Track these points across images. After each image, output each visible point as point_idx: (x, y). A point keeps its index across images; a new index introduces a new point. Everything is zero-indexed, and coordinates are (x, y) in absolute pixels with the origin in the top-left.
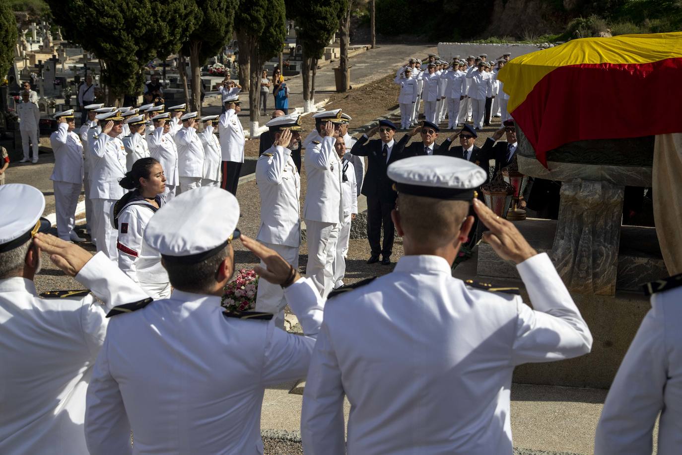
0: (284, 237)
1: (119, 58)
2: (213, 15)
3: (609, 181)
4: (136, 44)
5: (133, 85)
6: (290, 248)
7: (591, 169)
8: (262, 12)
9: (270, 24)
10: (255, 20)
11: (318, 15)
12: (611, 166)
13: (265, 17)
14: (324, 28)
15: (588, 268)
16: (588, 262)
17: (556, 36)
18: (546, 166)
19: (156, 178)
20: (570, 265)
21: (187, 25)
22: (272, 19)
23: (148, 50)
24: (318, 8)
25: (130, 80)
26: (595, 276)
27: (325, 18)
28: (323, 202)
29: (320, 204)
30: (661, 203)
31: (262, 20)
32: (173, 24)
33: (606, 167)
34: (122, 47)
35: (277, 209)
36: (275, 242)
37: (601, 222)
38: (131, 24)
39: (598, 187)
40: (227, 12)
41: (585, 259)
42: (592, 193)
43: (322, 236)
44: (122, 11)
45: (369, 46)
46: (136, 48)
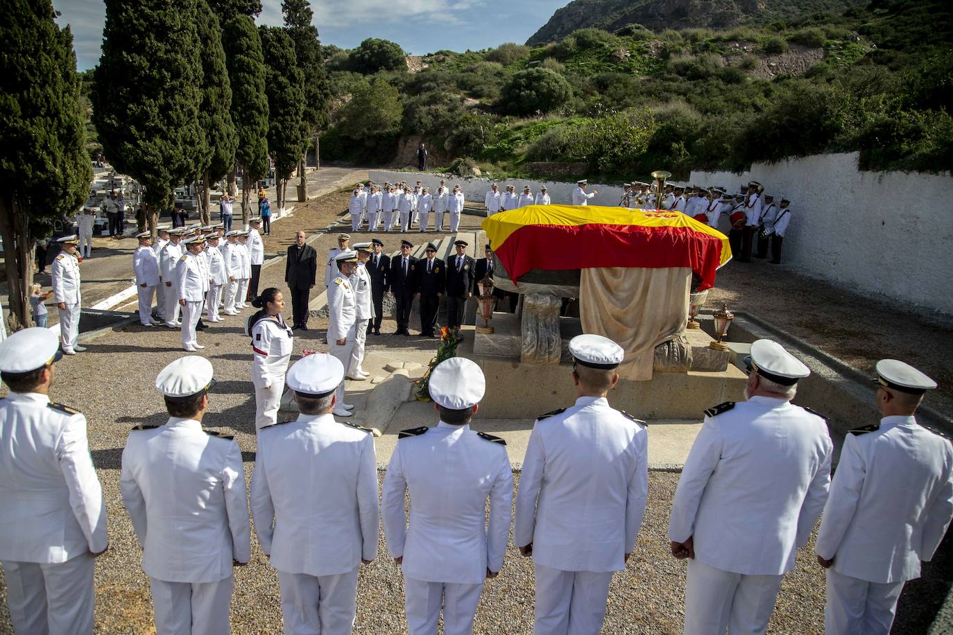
1: (159, 184)
2: (222, 152)
3: (554, 295)
4: (171, 174)
5: (167, 203)
7: (543, 287)
8: (252, 149)
9: (257, 157)
10: (247, 154)
11: (289, 150)
12: (555, 286)
13: (254, 152)
14: (293, 159)
15: (546, 349)
16: (545, 345)
17: (445, 169)
18: (516, 285)
19: (278, 303)
20: (535, 347)
21: (207, 161)
22: (259, 154)
23: (178, 178)
24: (289, 146)
25: (165, 200)
26: (550, 353)
27: (294, 153)
31: (252, 155)
32: (197, 160)
33: (552, 286)
34: (160, 177)
37: (549, 319)
38: (168, 160)
39: (548, 298)
40: (231, 150)
41: (544, 344)
42: (545, 303)
44: (161, 151)
45: (315, 168)
46: (171, 178)
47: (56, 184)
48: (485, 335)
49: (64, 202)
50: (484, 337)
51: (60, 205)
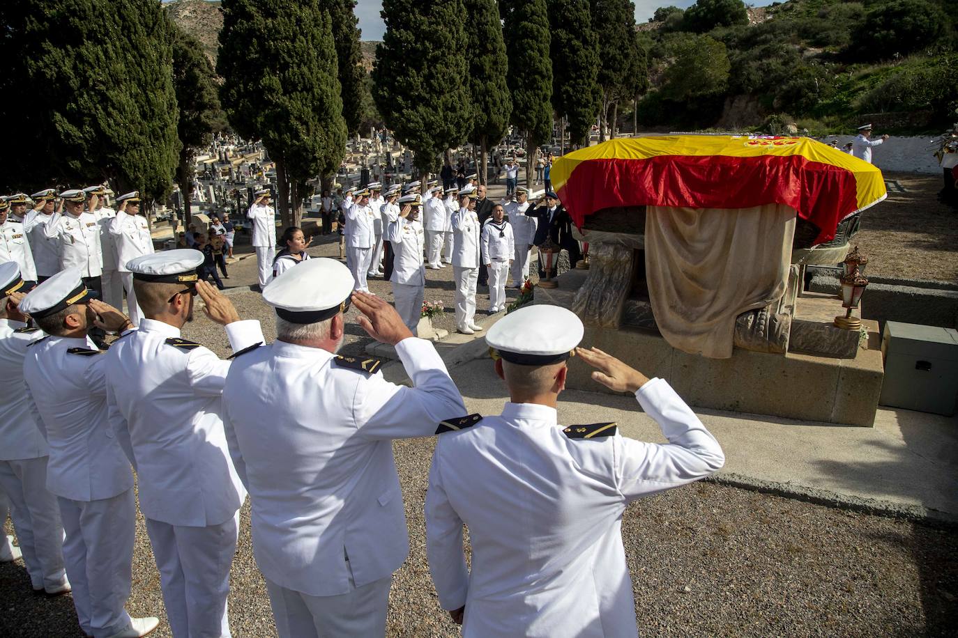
0: (407, 279)
1: (422, 149)
2: (494, 117)
3: (623, 245)
4: (434, 139)
5: (434, 166)
6: (412, 286)
7: (610, 236)
8: (535, 114)
9: (540, 122)
10: (530, 119)
11: (580, 114)
12: (623, 234)
13: (536, 117)
14: (583, 123)
15: (596, 308)
16: (596, 304)
18: (581, 233)
20: (584, 306)
21: (470, 125)
22: (541, 118)
23: (442, 143)
24: (580, 109)
25: (432, 164)
26: (601, 315)
27: (584, 116)
28: (462, 253)
29: (460, 254)
30: (651, 263)
31: (534, 119)
32: (458, 126)
33: (620, 234)
34: (424, 142)
35: (402, 259)
36: (400, 282)
37: (616, 275)
38: (429, 126)
39: (611, 249)
40: (504, 115)
41: (594, 302)
42: (607, 254)
43: (463, 276)
44: (423, 119)
45: (632, 134)
46: (433, 143)
47: (306, 150)
48: (544, 290)
49: (316, 165)
50: (543, 292)
51: (313, 168)
